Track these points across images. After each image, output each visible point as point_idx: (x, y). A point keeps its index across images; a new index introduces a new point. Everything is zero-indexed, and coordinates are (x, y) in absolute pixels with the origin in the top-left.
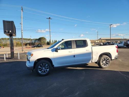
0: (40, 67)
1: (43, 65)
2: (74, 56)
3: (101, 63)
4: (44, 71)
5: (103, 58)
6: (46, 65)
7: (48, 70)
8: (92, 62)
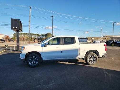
0: (30, 59)
1: (33, 57)
2: (62, 52)
3: (88, 60)
4: (34, 63)
5: (90, 55)
6: (36, 58)
7: (37, 62)
8: (79, 58)
